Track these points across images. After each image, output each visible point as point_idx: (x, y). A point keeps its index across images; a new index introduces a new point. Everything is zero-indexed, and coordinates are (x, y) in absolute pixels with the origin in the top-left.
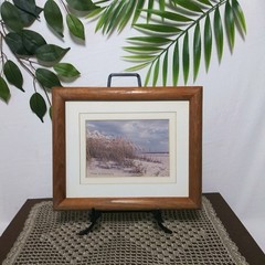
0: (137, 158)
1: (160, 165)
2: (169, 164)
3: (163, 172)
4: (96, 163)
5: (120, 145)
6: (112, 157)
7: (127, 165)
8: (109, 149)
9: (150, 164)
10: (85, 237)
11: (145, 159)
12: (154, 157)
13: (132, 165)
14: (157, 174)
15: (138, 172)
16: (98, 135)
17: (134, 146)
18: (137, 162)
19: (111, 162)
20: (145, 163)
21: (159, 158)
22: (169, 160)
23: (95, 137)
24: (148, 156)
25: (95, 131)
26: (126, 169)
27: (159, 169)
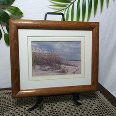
1: (76, 68)
2: (80, 67)
3: (77, 71)
4: (39, 67)
5: (53, 57)
6: (48, 64)
7: (57, 68)
8: (46, 59)
9: (71, 67)
11: (67, 64)
12: (72, 63)
13: (60, 68)
14: (74, 73)
15: (63, 72)
16: (39, 51)
17: (61, 57)
18: (63, 66)
19: (48, 67)
20: (67, 67)
21: (75, 64)
22: (80, 65)
23: (37, 51)
24: (69, 63)
25: (38, 48)
26: (56, 71)
27: (75, 70)
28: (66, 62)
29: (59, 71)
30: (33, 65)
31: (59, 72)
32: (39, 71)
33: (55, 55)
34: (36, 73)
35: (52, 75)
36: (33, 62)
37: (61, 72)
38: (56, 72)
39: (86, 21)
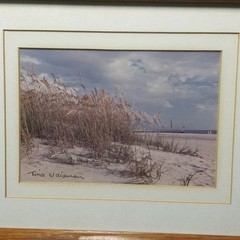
0: (140, 142)
1: (195, 161)
2: (214, 160)
6: (80, 138)
7: (116, 159)
8: (74, 119)
9: (171, 158)
11: (158, 145)
12: (181, 142)
13: (127, 158)
14: (186, 182)
15: (141, 175)
16: (48, 85)
18: (138, 151)
19: (78, 150)
20: (157, 155)
21: (192, 144)
22: (215, 151)
23: (39, 88)
24: (167, 139)
25: (42, 75)
26: (112, 167)
27: (191, 170)
28: (154, 136)
29: (122, 167)
30: (22, 140)
31: (122, 173)
32: (46, 163)
33: (107, 105)
34: (32, 169)
36: (22, 126)
37: (131, 174)
38: (112, 172)
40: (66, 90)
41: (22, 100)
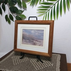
0: (35, 40)
1: (41, 43)
3: (41, 45)
4: (24, 40)
5: (30, 36)
6: (28, 39)
9: (38, 42)
10: (21, 59)
11: (37, 41)
12: (39, 40)
13: (33, 42)
14: (40, 45)
15: (35, 44)
17: (34, 37)
18: (34, 41)
19: (28, 41)
20: (36, 42)
22: (43, 42)
25: (25, 32)
28: (36, 40)
31: (32, 44)
32: (24, 42)
35: (30, 44)
36: (22, 38)
39: (47, 20)
40: (27, 34)
41: (22, 36)
